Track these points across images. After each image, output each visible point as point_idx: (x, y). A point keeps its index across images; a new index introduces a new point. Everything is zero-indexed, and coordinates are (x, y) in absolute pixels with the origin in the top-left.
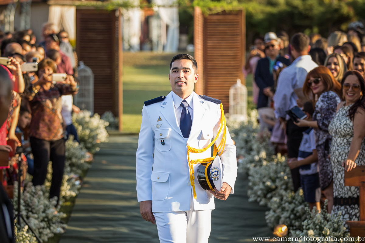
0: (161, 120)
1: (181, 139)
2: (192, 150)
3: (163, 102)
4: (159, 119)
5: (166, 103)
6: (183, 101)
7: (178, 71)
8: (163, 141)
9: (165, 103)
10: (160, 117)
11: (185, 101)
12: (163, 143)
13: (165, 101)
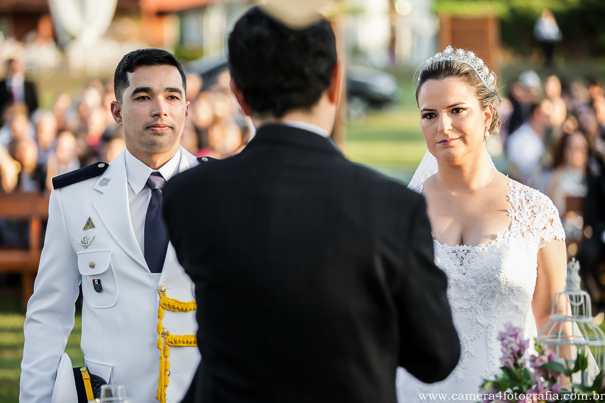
0: (93, 226)
1: (144, 275)
2: (172, 305)
3: (101, 178)
4: (88, 223)
5: (108, 180)
6: (153, 174)
7: (149, 98)
8: (99, 281)
9: (105, 182)
10: (92, 219)
11: (159, 175)
12: (98, 287)
13: (107, 175)
